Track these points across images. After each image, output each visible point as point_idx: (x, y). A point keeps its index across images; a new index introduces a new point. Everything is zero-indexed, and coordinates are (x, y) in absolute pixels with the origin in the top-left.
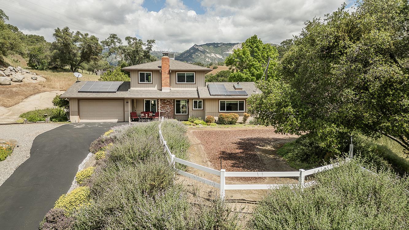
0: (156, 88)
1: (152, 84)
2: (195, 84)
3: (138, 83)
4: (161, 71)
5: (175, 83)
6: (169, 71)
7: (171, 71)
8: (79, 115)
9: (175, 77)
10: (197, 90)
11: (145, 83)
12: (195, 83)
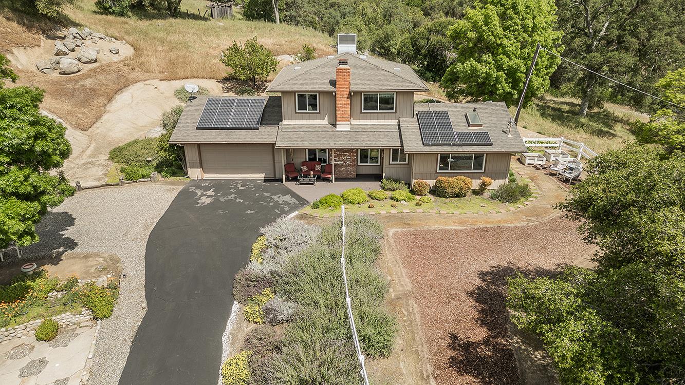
0: (325, 122)
1: (319, 113)
2: (396, 112)
3: (296, 113)
4: (335, 93)
5: (359, 112)
6: (350, 93)
7: (352, 94)
8: (201, 167)
9: (360, 102)
10: (399, 125)
11: (307, 111)
12: (394, 111)
